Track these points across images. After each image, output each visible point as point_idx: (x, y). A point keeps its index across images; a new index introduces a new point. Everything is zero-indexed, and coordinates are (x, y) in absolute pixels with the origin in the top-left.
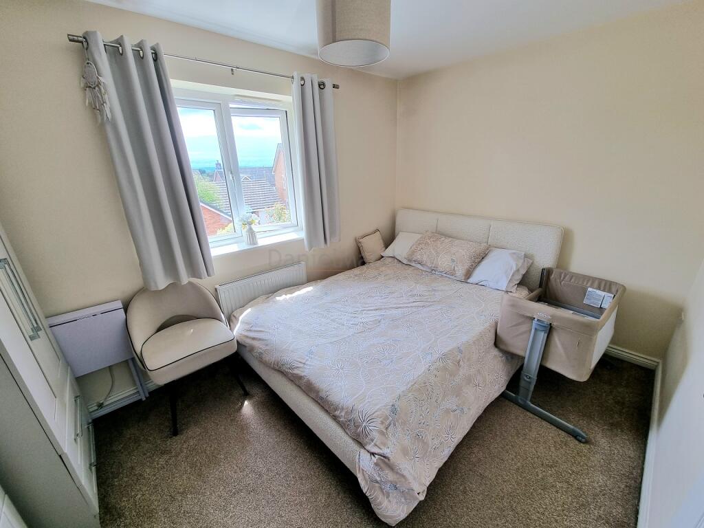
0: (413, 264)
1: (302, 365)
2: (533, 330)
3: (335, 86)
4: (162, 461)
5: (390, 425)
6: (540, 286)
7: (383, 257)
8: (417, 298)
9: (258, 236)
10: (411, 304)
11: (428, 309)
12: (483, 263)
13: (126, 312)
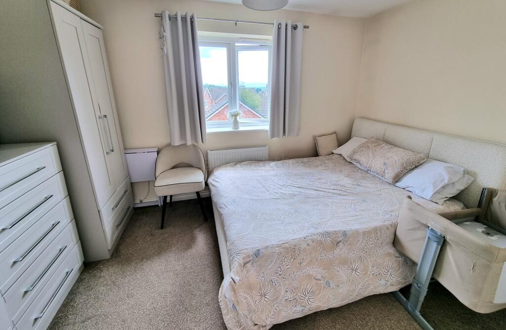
0: (354, 163)
1: (224, 207)
2: (427, 239)
3: (305, 27)
4: (149, 239)
5: (248, 262)
6: (480, 205)
7: (333, 153)
8: (339, 188)
9: (240, 125)
10: (330, 191)
11: (342, 197)
12: (416, 171)
13: (158, 154)
